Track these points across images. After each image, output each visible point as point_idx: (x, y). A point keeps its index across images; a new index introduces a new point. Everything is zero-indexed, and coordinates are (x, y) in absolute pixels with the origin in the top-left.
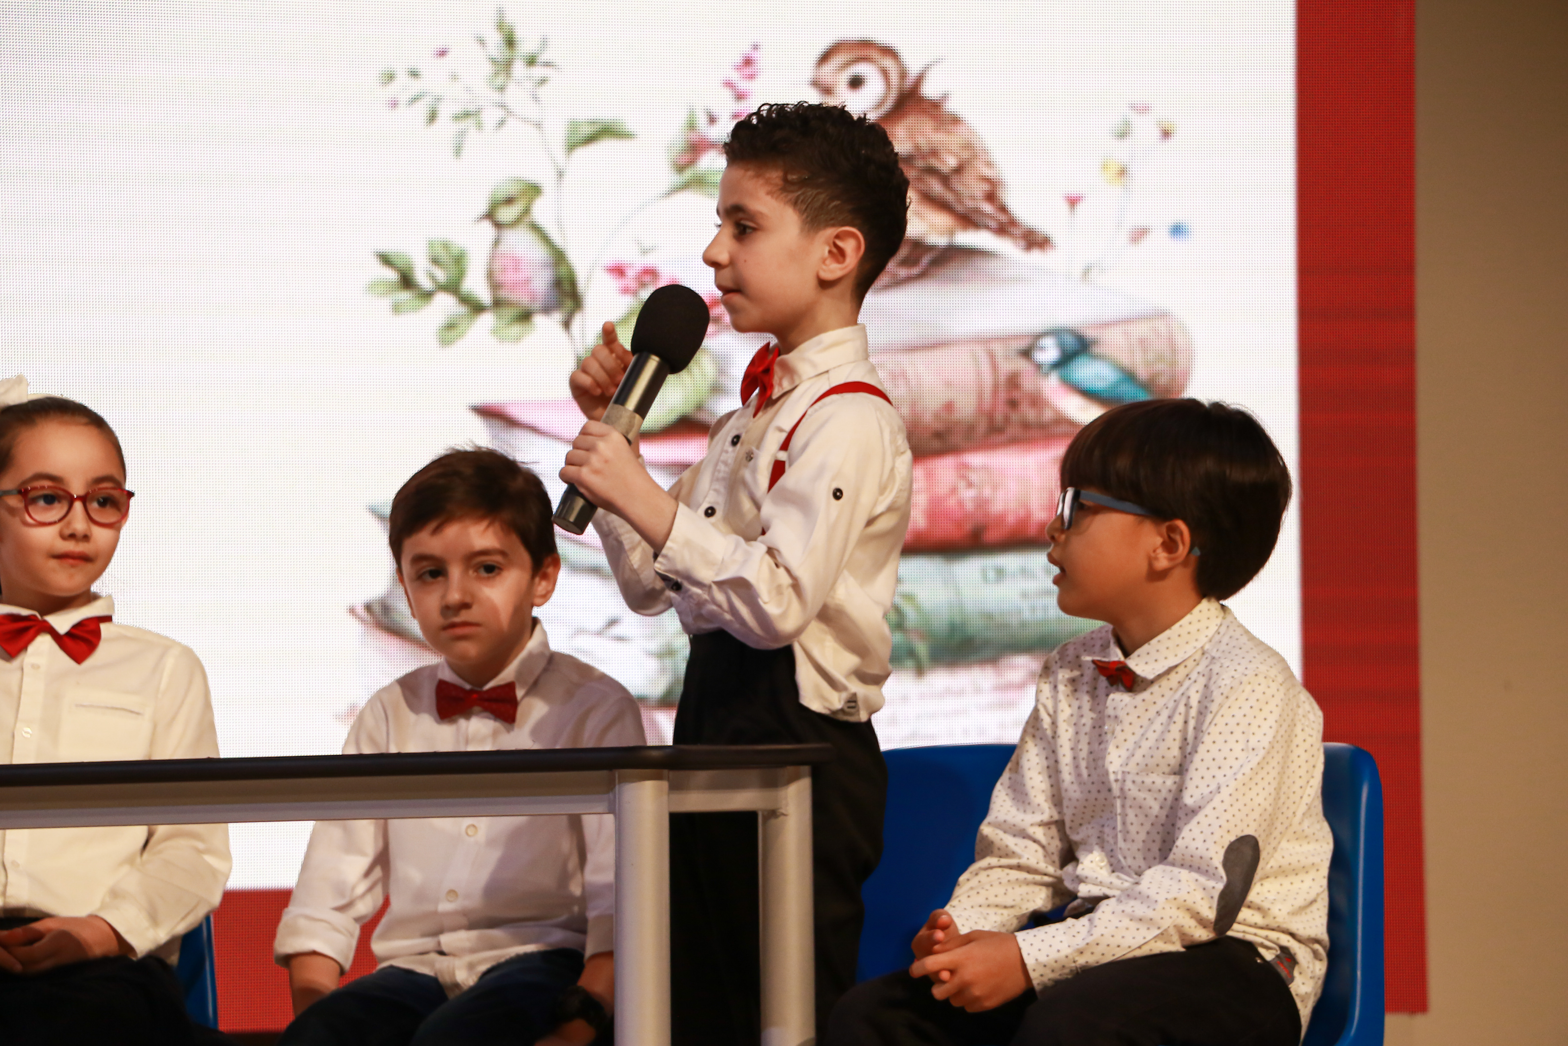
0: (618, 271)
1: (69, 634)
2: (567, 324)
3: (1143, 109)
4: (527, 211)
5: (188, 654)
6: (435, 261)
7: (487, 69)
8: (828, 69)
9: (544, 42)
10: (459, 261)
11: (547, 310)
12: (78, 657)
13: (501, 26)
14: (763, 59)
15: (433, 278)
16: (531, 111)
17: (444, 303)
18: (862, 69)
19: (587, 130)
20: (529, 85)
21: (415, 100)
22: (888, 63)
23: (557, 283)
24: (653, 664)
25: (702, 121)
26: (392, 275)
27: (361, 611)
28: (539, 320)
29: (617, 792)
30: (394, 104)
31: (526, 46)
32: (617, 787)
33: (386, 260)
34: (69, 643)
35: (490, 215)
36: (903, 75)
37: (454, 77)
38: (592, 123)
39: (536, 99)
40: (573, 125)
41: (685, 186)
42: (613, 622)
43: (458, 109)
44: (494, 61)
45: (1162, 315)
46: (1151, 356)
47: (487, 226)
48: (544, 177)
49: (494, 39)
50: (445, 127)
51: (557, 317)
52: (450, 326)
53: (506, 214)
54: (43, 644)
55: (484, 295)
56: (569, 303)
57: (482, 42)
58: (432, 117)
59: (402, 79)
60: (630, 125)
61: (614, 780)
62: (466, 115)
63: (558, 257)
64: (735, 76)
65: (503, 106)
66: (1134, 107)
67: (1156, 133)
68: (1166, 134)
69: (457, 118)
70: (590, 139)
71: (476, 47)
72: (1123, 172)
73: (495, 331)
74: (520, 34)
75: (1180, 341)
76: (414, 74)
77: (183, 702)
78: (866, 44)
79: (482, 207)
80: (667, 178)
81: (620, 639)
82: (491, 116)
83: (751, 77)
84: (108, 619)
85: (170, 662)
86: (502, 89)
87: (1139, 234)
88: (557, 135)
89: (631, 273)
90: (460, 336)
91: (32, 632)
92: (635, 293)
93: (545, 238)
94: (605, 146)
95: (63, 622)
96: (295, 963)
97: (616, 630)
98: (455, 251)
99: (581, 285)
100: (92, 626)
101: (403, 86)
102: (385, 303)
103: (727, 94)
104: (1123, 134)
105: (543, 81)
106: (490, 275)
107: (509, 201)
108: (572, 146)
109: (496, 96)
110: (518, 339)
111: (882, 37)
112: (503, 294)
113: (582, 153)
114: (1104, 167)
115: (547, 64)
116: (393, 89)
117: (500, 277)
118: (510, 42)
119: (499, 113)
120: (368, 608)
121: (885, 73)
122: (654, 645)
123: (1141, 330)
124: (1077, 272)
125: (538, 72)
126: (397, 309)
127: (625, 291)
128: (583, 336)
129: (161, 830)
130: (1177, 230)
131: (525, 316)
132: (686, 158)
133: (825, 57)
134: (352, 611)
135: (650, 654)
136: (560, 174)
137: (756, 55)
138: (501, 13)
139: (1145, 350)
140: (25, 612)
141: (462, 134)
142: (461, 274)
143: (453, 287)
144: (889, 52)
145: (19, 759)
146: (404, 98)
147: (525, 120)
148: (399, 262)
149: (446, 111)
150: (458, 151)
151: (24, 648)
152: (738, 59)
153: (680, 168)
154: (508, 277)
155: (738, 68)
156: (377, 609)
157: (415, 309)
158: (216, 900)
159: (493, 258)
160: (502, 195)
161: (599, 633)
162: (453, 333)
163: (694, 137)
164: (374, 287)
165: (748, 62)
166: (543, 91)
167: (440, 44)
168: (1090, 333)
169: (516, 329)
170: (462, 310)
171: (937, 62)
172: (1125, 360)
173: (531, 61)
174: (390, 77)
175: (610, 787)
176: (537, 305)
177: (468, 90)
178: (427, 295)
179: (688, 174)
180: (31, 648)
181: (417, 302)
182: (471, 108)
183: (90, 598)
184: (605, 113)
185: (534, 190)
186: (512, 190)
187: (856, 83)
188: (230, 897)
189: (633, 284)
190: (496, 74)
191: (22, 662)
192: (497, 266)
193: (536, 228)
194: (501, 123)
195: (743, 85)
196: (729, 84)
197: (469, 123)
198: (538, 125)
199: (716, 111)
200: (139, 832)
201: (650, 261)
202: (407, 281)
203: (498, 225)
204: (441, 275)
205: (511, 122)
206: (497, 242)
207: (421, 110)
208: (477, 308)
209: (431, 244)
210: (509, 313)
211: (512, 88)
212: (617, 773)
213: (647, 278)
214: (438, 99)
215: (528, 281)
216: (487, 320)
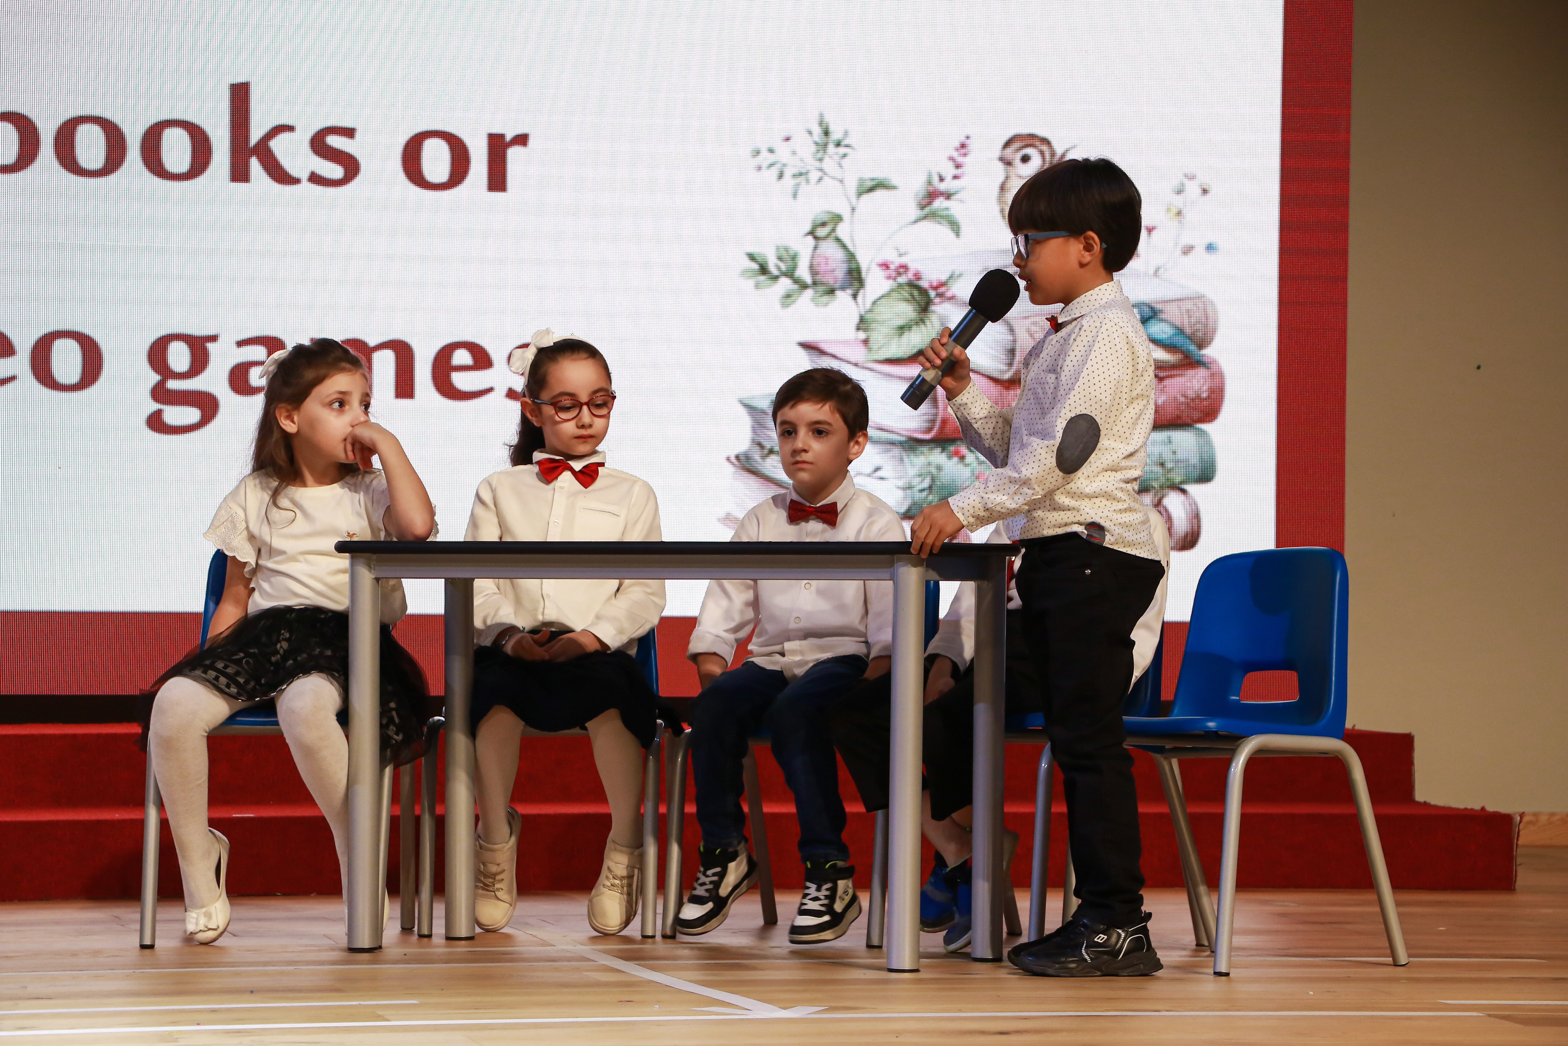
0: (885, 266)
1: (580, 471)
2: (855, 296)
3: (1192, 178)
4: (833, 230)
5: (646, 485)
6: (780, 259)
7: (813, 148)
8: (1009, 151)
9: (846, 133)
10: (794, 258)
11: (843, 288)
12: (586, 485)
13: (821, 124)
14: (972, 145)
15: (779, 268)
16: (838, 173)
17: (785, 284)
18: (1029, 151)
19: (869, 184)
20: (836, 158)
21: (771, 165)
22: (1045, 148)
23: (850, 272)
24: (900, 494)
25: (936, 179)
26: (755, 266)
27: (733, 459)
28: (839, 293)
29: (895, 567)
30: (759, 168)
31: (836, 135)
32: (895, 564)
33: (752, 257)
34: (581, 476)
35: (812, 233)
36: (1053, 154)
37: (794, 153)
38: (872, 179)
39: (840, 166)
40: (861, 181)
41: (925, 218)
42: (877, 469)
43: (795, 171)
44: (816, 144)
45: (1200, 297)
46: (1193, 320)
47: (810, 239)
48: (845, 212)
49: (817, 131)
50: (788, 181)
51: (849, 291)
52: (788, 296)
53: (822, 232)
54: (567, 475)
55: (808, 279)
56: (856, 284)
57: (810, 133)
58: (781, 176)
59: (764, 153)
60: (894, 181)
61: (894, 560)
62: (801, 174)
63: (851, 257)
64: (955, 154)
65: (821, 170)
66: (1186, 176)
67: (1199, 191)
68: (1205, 191)
69: (794, 176)
70: (871, 190)
71: (807, 135)
72: (1179, 213)
73: (813, 300)
74: (832, 128)
75: (1211, 314)
76: (771, 151)
77: (643, 512)
78: (1032, 136)
79: (808, 228)
80: (914, 212)
81: (882, 478)
82: (814, 176)
83: (965, 155)
84: (602, 464)
85: (637, 488)
86: (821, 160)
87: (1188, 250)
88: (852, 186)
89: (892, 267)
90: (794, 302)
91: (561, 469)
92: (895, 279)
93: (844, 247)
94: (879, 194)
95: (577, 466)
96: (700, 658)
97: (879, 474)
98: (792, 253)
99: (864, 275)
100: (593, 468)
101: (765, 158)
102: (751, 283)
103: (951, 164)
104: (1180, 192)
105: (845, 156)
106: (811, 267)
107: (823, 224)
108: (860, 194)
109: (818, 164)
110: (826, 305)
111: (1041, 133)
112: (818, 278)
113: (866, 197)
114: (1168, 210)
115: (847, 146)
116: (759, 160)
117: (817, 268)
118: (826, 133)
119: (820, 174)
120: (737, 457)
121: (1042, 153)
122: (901, 483)
123: (1188, 305)
124: (1151, 272)
125: (842, 150)
126: (757, 286)
127: (889, 278)
128: (864, 305)
129: (627, 582)
130: (1210, 248)
131: (831, 292)
132: (927, 200)
133: (1007, 144)
134: (728, 459)
135: (899, 488)
136: (853, 209)
137: (967, 142)
138: (821, 116)
139: (1190, 317)
140: (557, 458)
141: (798, 185)
142: (794, 267)
143: (790, 274)
144: (1046, 141)
145: (551, 539)
146: (765, 165)
147: (834, 178)
148: (759, 259)
149: (788, 172)
150: (795, 196)
151: (556, 478)
152: (957, 144)
153: (922, 207)
154: (822, 268)
155: (957, 150)
156: (742, 458)
157: (769, 286)
158: (656, 621)
159: (813, 257)
160: (819, 222)
161: (869, 475)
162: (789, 300)
163: (931, 189)
164: (745, 273)
165: (963, 146)
166: (844, 162)
167: (786, 134)
168: (1159, 307)
169: (825, 299)
170: (796, 287)
171: (1073, 147)
172: (1178, 323)
173: (838, 144)
174: (757, 153)
175: (891, 564)
176: (837, 285)
177: (802, 160)
178: (776, 278)
179: (927, 210)
180: (560, 478)
181: (769, 282)
182: (804, 171)
183: (594, 452)
184: (879, 175)
185: (838, 219)
186: (825, 218)
187: (1025, 159)
188: (664, 620)
189: (894, 274)
190: (818, 151)
191: (555, 485)
192: (815, 263)
193: (838, 240)
194: (820, 179)
195: (960, 159)
196: (951, 159)
197: (801, 179)
198: (841, 181)
199: (944, 174)
200: (615, 583)
201: (903, 260)
202: (763, 270)
203: (816, 238)
204: (783, 267)
205: (826, 179)
206: (816, 248)
207: (774, 171)
208: (804, 286)
209: (778, 248)
210: (821, 289)
211: (827, 159)
212: (896, 557)
213: (902, 270)
214: (784, 165)
215: (833, 271)
216: (809, 293)
